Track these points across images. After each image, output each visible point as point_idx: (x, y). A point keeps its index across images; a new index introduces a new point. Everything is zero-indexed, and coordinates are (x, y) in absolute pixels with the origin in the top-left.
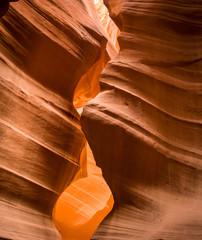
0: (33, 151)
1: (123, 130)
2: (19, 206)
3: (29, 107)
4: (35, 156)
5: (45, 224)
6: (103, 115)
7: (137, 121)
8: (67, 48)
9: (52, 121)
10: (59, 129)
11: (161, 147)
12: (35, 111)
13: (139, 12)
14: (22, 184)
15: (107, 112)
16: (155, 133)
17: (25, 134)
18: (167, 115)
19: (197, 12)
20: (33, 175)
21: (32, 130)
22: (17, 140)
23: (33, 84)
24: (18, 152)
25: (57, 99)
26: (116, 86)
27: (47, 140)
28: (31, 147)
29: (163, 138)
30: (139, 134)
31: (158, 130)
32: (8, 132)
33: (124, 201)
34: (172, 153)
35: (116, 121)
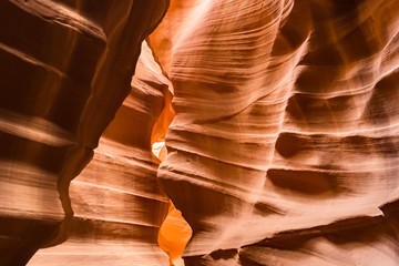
0: (130, 201)
1: (188, 182)
2: (131, 243)
3: (117, 168)
4: (133, 204)
5: (154, 250)
6: (173, 174)
7: (198, 173)
8: (134, 107)
9: (138, 173)
10: (146, 178)
11: (218, 187)
12: (122, 169)
13: (185, 78)
14: (128, 227)
15: (175, 171)
16: (212, 178)
17: (121, 190)
18: (220, 162)
19: (228, 74)
20: (135, 219)
21: (124, 185)
22: (116, 197)
23: (113, 146)
24: (120, 205)
25: (137, 153)
26: (179, 148)
27: (138, 189)
28: (128, 199)
29: (219, 180)
30: (200, 182)
31: (215, 175)
32: (107, 193)
33: (199, 229)
34: (227, 189)
35: (182, 177)
